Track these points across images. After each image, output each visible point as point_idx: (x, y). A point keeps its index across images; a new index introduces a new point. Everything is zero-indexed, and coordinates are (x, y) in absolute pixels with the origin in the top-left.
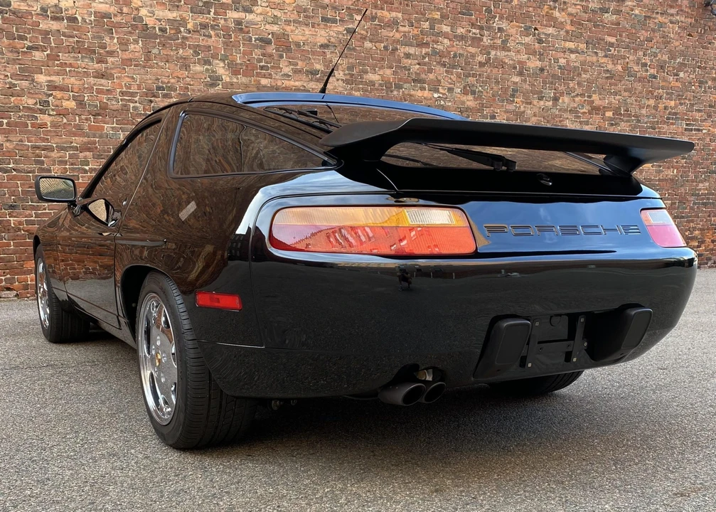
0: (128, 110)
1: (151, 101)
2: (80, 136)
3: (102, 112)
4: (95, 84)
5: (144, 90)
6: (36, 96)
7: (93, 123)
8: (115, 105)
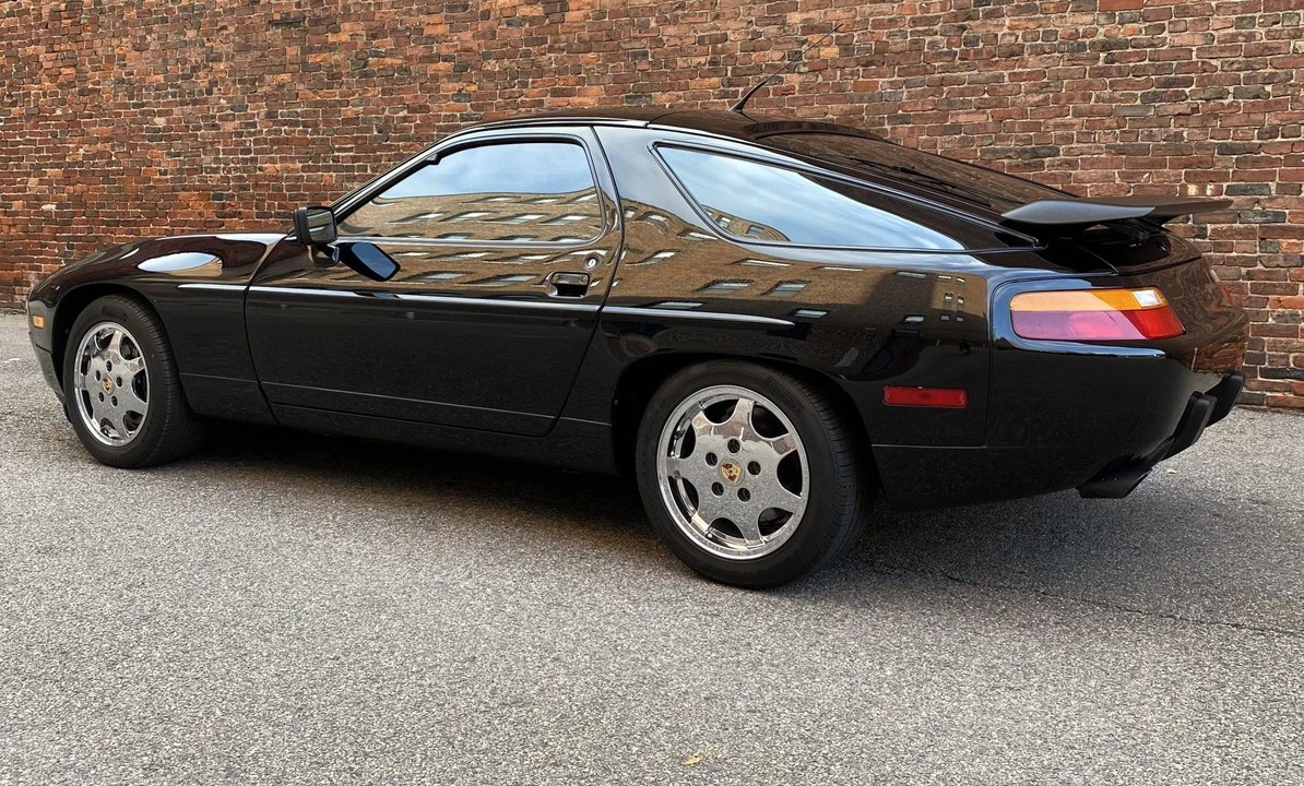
0: (920, 50)
1: (963, 28)
2: (839, 101)
3: (877, 58)
4: (871, 14)
5: (952, 10)
6: (783, 46)
7: (861, 79)
8: (899, 44)
